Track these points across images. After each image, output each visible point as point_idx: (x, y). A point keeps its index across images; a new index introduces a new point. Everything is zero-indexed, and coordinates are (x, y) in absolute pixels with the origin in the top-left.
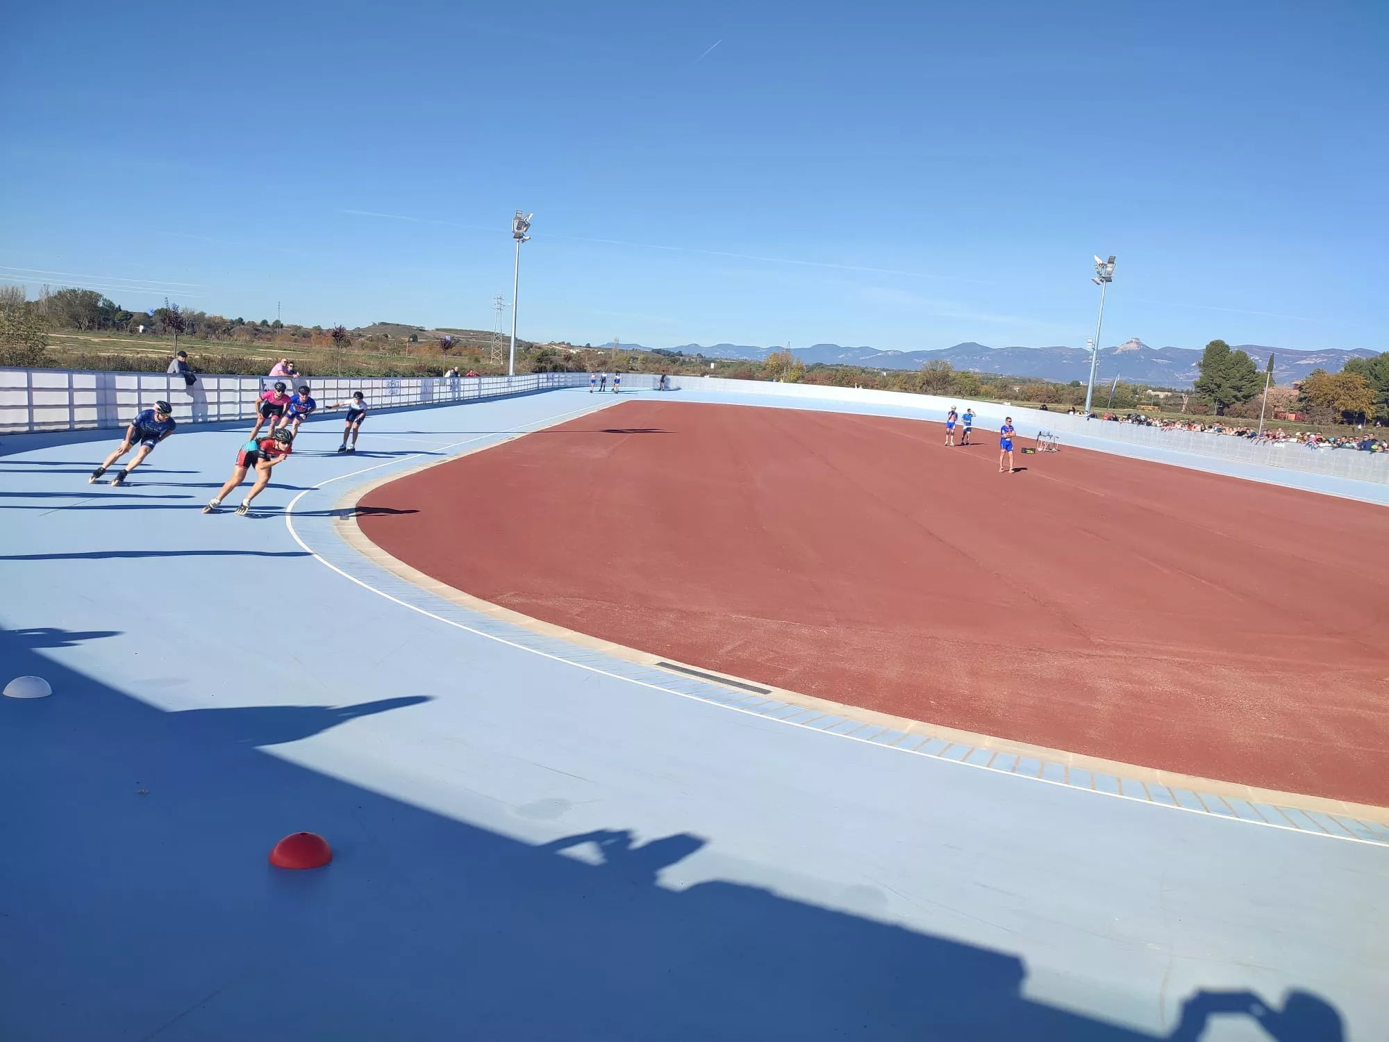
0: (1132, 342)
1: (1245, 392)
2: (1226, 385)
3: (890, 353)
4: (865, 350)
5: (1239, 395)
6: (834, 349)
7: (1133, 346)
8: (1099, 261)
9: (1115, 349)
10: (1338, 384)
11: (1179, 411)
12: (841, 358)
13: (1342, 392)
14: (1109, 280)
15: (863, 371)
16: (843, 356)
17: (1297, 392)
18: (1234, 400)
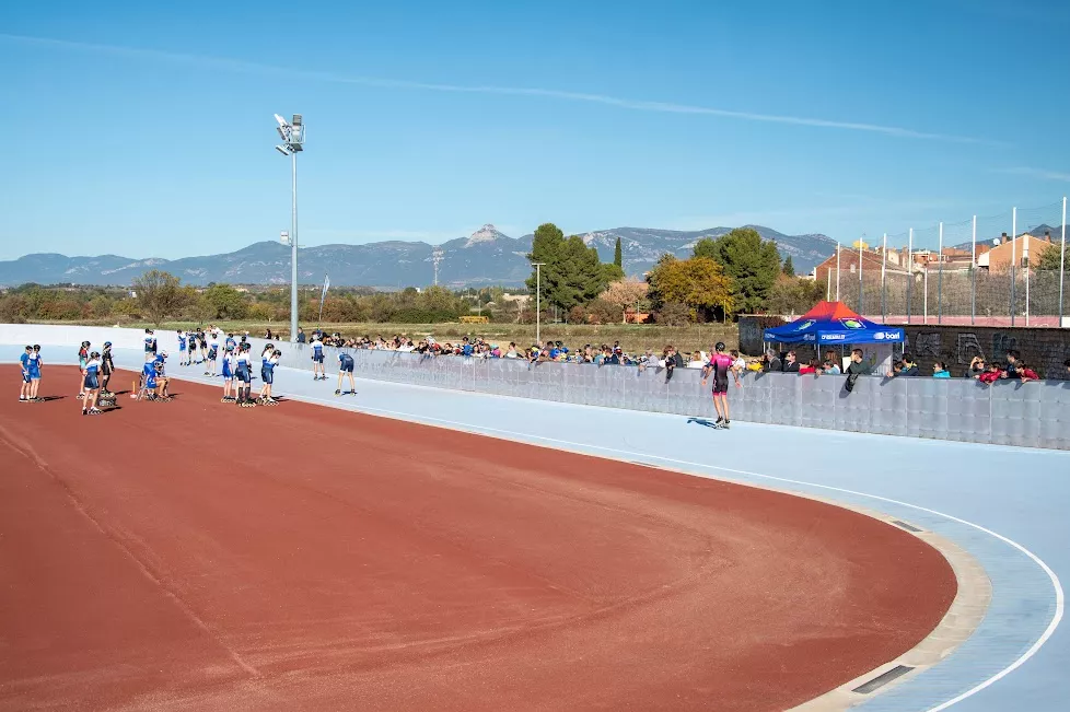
0: (484, 230)
1: (587, 290)
2: (563, 282)
3: (148, 263)
4: (108, 260)
5: (580, 293)
6: (57, 260)
7: (487, 236)
8: (281, 121)
9: (464, 240)
10: (688, 272)
11: (510, 321)
12: (70, 275)
13: (693, 282)
14: (297, 148)
15: (102, 292)
16: (73, 270)
17: (646, 287)
18: (574, 301)
